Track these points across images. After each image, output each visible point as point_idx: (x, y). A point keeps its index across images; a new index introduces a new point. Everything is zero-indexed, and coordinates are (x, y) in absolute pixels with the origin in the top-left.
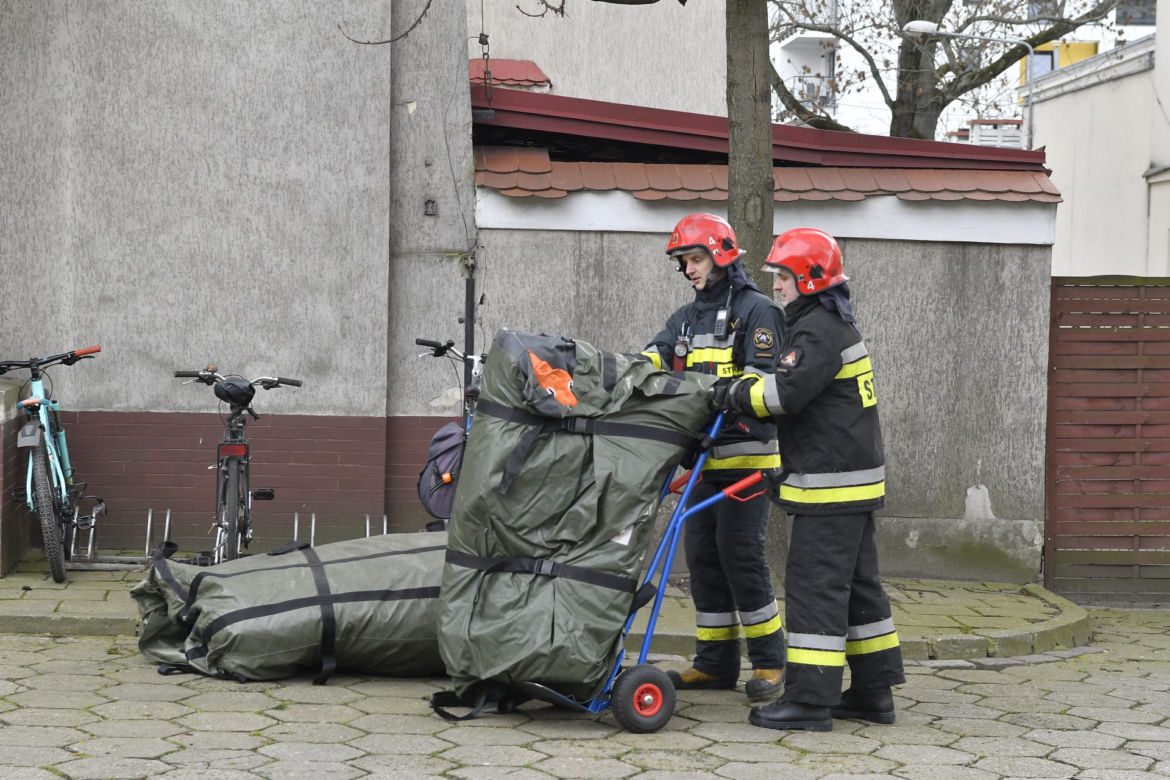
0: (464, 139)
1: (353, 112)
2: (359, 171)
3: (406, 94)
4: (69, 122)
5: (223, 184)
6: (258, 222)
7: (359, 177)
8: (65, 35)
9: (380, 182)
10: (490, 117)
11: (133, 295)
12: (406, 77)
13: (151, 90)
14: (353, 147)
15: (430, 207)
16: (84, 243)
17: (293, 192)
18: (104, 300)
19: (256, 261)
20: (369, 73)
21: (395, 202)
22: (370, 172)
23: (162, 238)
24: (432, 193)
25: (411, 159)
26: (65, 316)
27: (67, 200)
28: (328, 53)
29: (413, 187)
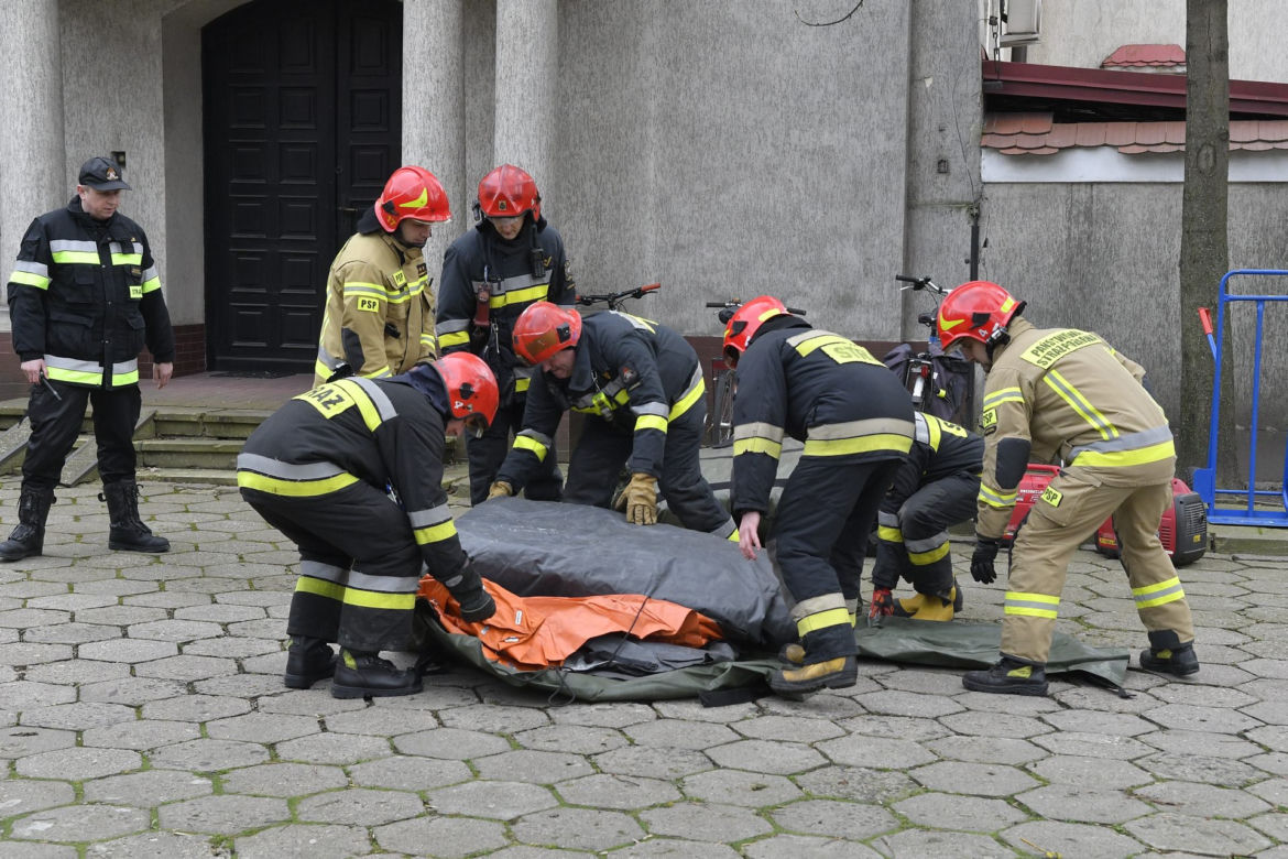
0: (974, 108)
1: (876, 87)
2: (881, 137)
3: (923, 70)
4: (652, 106)
5: (770, 152)
6: (798, 182)
7: (881, 143)
8: (651, 37)
9: (898, 146)
10: (998, 88)
11: (700, 243)
12: (924, 57)
13: (715, 77)
14: (876, 118)
15: (942, 166)
16: (663, 202)
17: (826, 156)
18: (678, 247)
19: (796, 214)
20: (890, 55)
21: (912, 161)
22: (889, 138)
23: (723, 197)
24: (945, 154)
25: (927, 126)
26: (649, 261)
27: (650, 166)
28: (857, 39)
29: (927, 151)
